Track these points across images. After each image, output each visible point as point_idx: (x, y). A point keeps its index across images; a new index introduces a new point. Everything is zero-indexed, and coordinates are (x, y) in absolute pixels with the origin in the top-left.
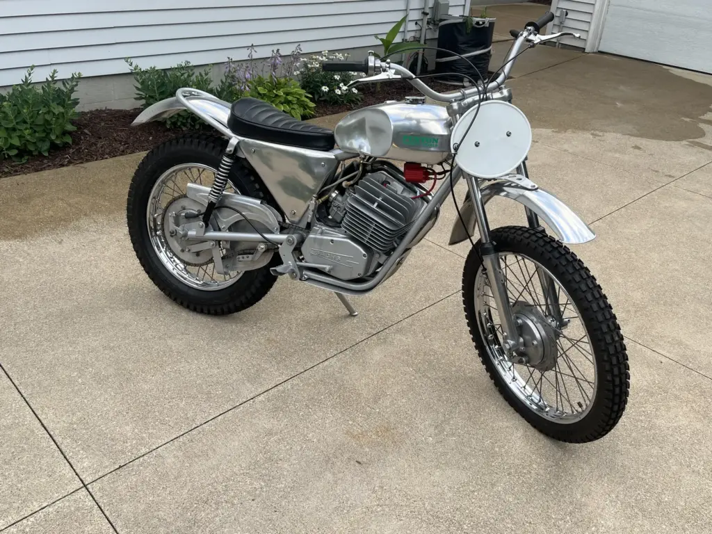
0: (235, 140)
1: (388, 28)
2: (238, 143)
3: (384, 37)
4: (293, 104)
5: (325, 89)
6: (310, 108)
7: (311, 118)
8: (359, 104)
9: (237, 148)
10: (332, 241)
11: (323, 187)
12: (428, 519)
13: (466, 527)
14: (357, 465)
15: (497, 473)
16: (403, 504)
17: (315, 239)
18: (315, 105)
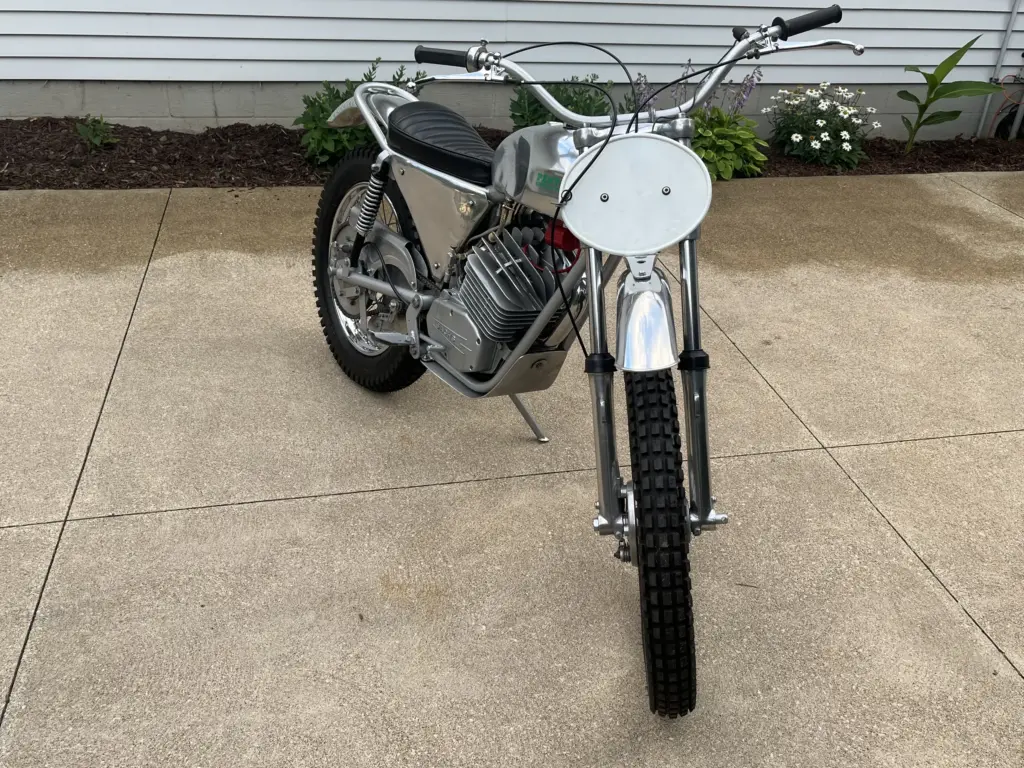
0: (385, 153)
1: (938, 58)
3: (931, 71)
4: (726, 152)
5: (796, 138)
6: (756, 163)
7: (753, 176)
8: (855, 168)
10: (452, 312)
12: (376, 721)
13: (413, 753)
14: (357, 619)
15: (527, 709)
16: (363, 688)
17: (438, 305)
18: (766, 159)
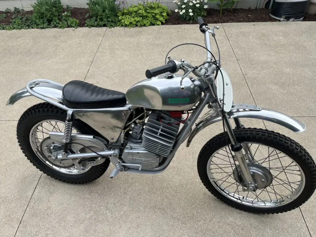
0: (70, 111)
2: (73, 113)
9: (72, 115)
10: (138, 153)
11: (126, 124)
17: (128, 153)
